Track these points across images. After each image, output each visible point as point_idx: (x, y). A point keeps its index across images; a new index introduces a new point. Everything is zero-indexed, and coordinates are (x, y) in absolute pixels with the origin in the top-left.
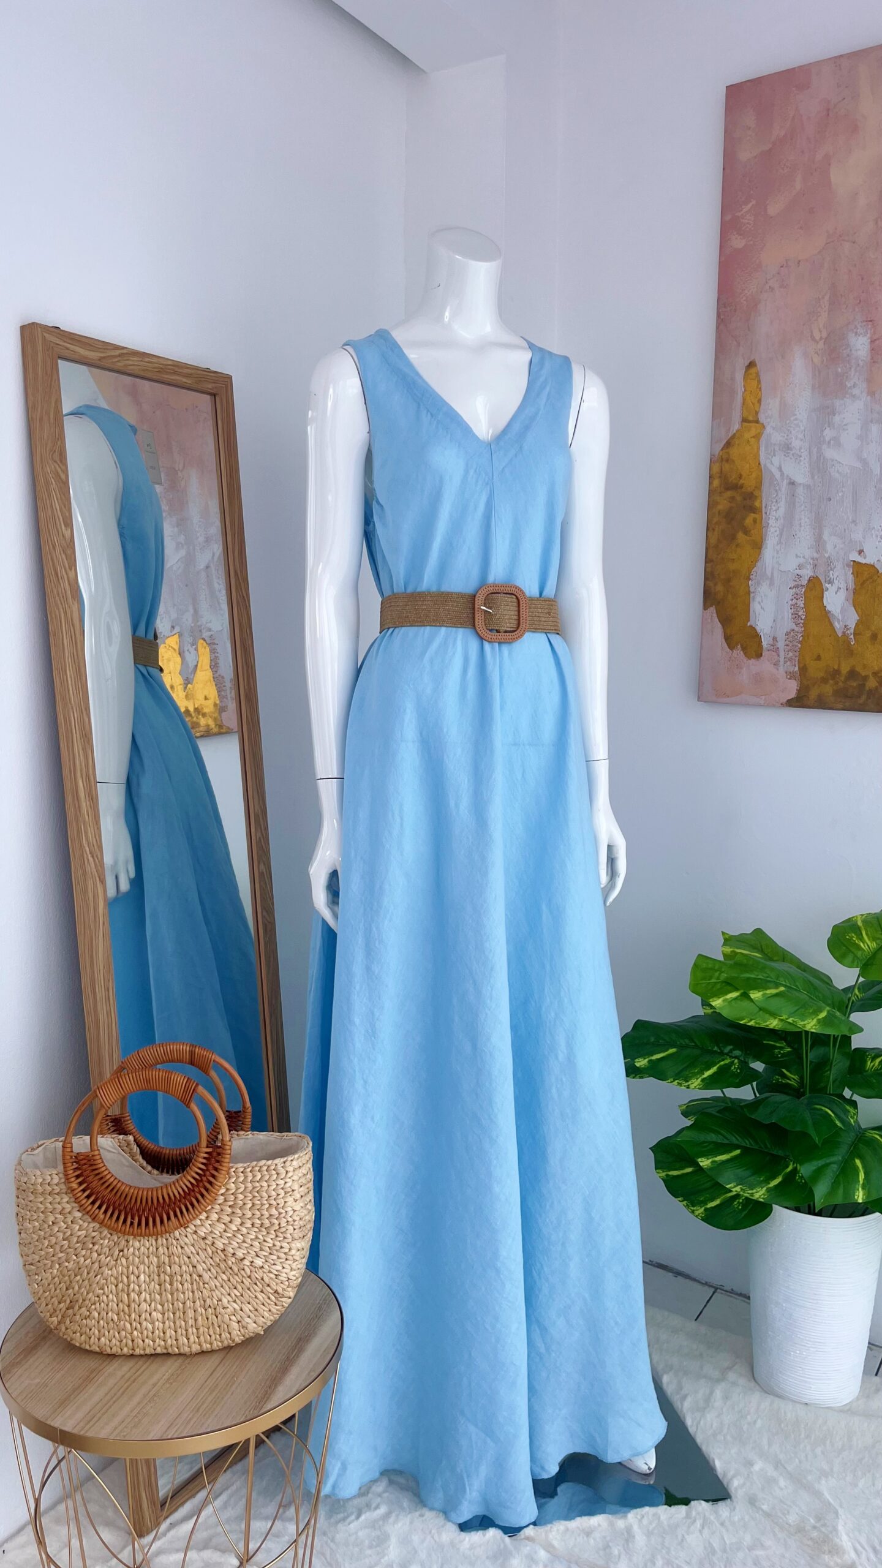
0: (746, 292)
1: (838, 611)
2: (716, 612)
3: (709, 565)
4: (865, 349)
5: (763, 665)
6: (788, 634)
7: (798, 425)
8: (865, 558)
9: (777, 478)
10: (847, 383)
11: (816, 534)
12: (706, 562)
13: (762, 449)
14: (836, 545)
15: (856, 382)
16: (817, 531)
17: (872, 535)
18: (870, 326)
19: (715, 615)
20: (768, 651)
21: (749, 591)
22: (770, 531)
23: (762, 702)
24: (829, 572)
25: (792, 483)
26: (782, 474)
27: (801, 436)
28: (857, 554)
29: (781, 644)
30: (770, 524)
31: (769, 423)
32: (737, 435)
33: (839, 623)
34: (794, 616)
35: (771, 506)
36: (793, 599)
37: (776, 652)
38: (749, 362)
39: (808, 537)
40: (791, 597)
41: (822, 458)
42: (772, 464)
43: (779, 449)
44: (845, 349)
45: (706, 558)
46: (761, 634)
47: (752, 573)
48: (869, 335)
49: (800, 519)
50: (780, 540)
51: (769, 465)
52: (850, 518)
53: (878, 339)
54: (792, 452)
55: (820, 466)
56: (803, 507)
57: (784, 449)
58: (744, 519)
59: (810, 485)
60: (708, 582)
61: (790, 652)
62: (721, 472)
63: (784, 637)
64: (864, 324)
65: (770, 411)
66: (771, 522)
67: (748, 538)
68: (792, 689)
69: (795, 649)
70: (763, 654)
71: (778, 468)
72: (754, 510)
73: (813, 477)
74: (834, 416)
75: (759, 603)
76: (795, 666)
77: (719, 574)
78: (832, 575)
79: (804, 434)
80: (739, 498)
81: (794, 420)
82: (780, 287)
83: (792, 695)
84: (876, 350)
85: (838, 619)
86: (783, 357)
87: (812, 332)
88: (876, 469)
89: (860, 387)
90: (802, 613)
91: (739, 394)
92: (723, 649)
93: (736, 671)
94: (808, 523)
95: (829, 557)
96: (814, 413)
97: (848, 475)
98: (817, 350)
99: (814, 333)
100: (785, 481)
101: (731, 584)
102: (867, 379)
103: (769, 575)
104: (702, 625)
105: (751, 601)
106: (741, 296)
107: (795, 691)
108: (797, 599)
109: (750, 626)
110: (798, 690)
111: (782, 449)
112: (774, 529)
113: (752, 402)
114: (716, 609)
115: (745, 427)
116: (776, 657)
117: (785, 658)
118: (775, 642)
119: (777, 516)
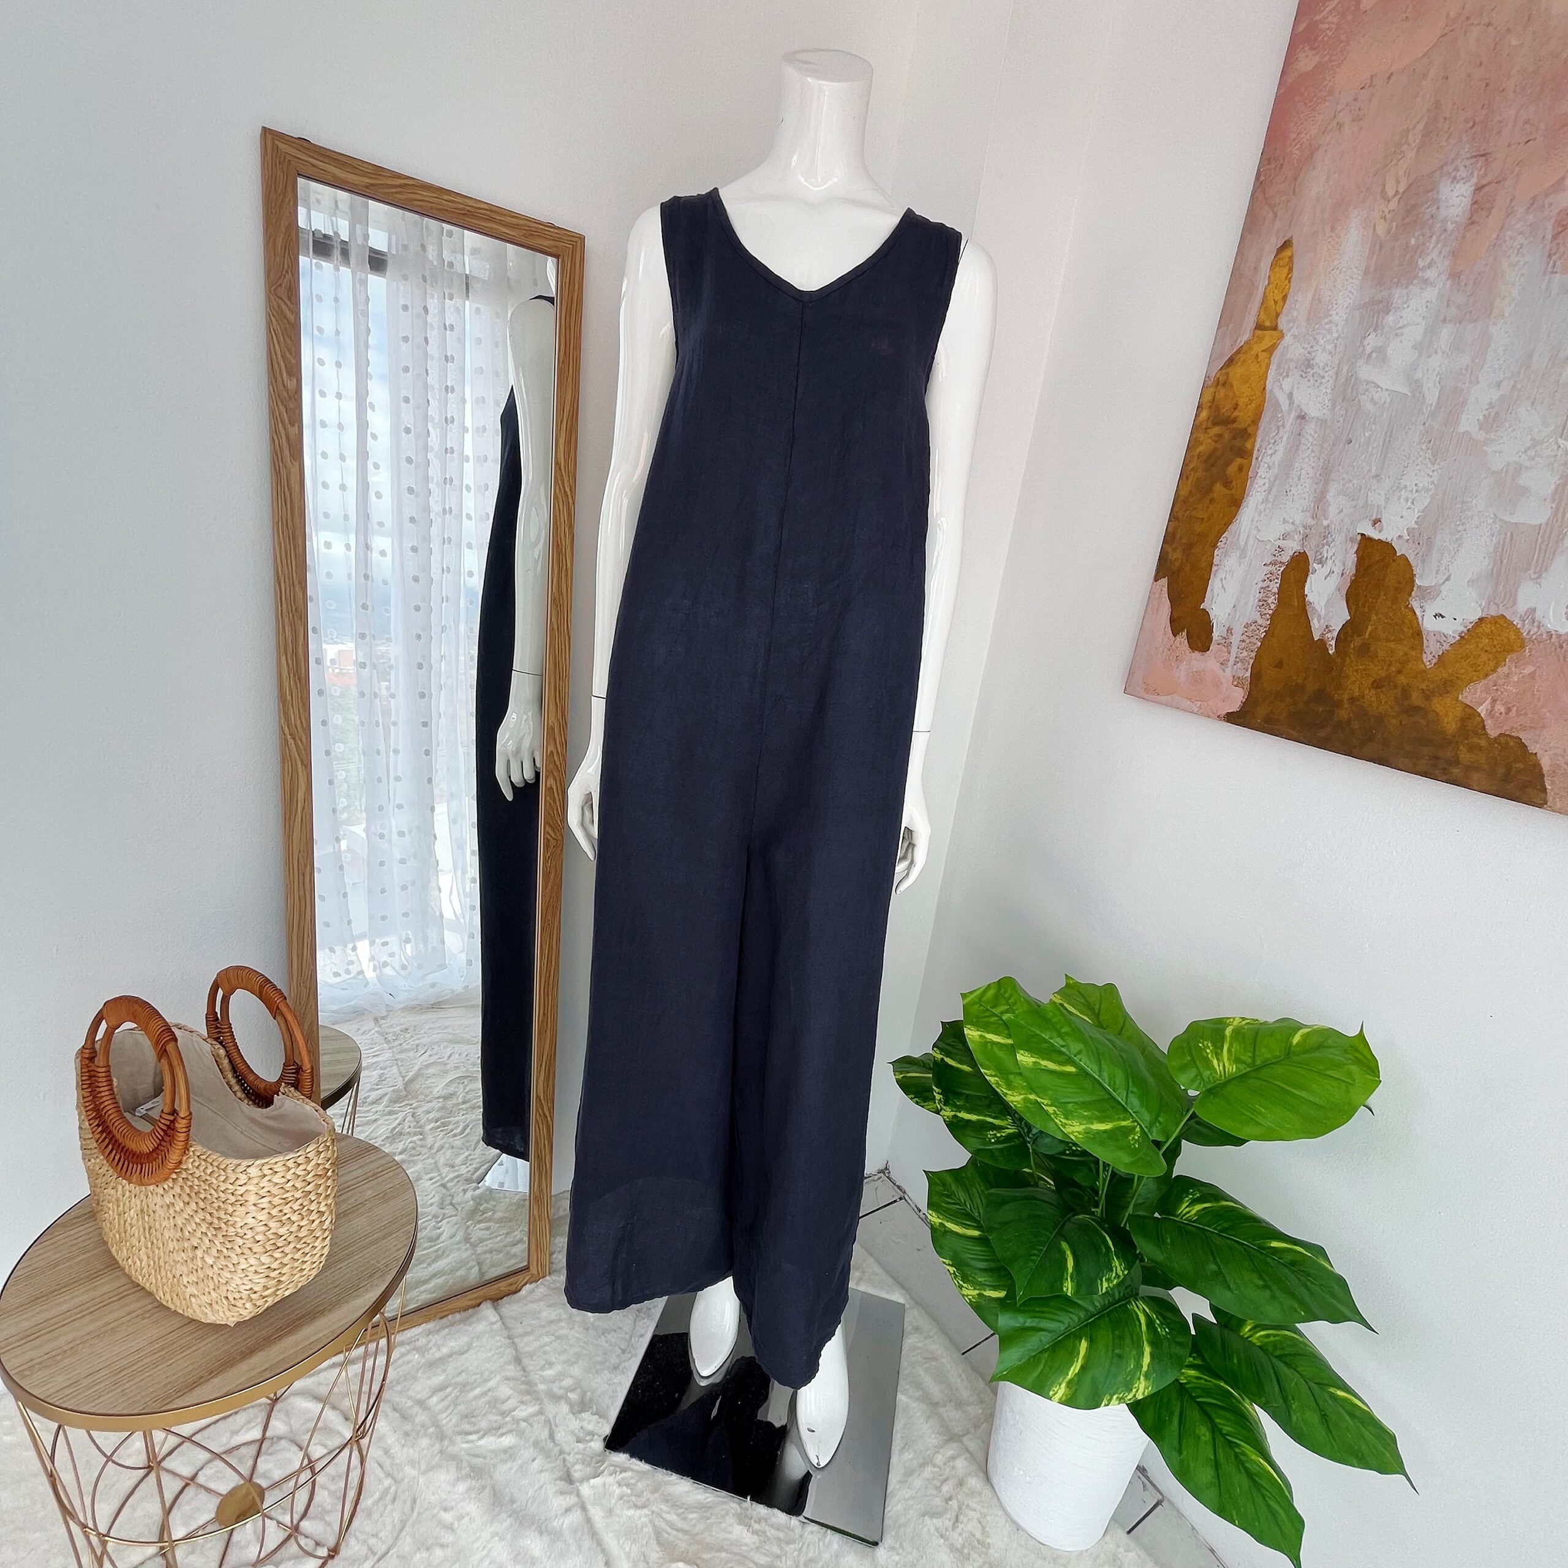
0: (1302, 136)
1: (1322, 604)
2: (1168, 586)
3: (1173, 523)
4: (1463, 204)
5: (1207, 662)
6: (1247, 626)
7: (1330, 331)
8: (1380, 532)
9: (1283, 409)
10: (1420, 260)
11: (1318, 491)
13: (1273, 367)
14: (1342, 511)
15: (1435, 259)
16: (1321, 486)
17: (1399, 498)
18: (1479, 165)
19: (1165, 589)
20: (1218, 644)
21: (1212, 563)
22: (1257, 483)
23: (1196, 708)
24: (1323, 545)
25: (1302, 417)
26: (1291, 403)
27: (1329, 347)
28: (1370, 523)
29: (1235, 639)
30: (1259, 475)
31: (1289, 330)
32: (1245, 347)
33: (1319, 621)
34: (1261, 603)
35: (1265, 450)
36: (1265, 580)
37: (1227, 647)
38: (1284, 241)
39: (1306, 495)
40: (1263, 577)
41: (1353, 379)
42: (1281, 388)
43: (1296, 368)
44: (1428, 208)
46: (1215, 622)
47: (1221, 539)
48: (1474, 180)
49: (1301, 469)
50: (1267, 496)
51: (1276, 391)
52: (1374, 470)
53: (1489, 184)
54: (1312, 371)
55: (1347, 391)
56: (1309, 451)
57: (1302, 367)
58: (1228, 463)
59: (1326, 421)
60: (1166, 546)
61: (1245, 651)
62: (1214, 400)
63: (1242, 630)
64: (1473, 160)
65: (1293, 314)
66: (1261, 471)
67: (1227, 491)
68: (1236, 699)
69: (1252, 648)
70: (1211, 648)
71: (1288, 394)
72: (1245, 454)
73: (1334, 406)
74: (1388, 314)
75: (1221, 579)
76: (1247, 670)
77: (1181, 538)
78: (1326, 552)
79: (1336, 344)
80: (1227, 436)
81: (1327, 323)
82: (1353, 121)
83: (1235, 707)
84: (1480, 204)
85: (1320, 615)
86: (1333, 229)
87: (1384, 186)
88: (1432, 395)
89: (1439, 265)
90: (1272, 600)
91: (1260, 289)
92: (1165, 634)
93: (1173, 664)
94: (1310, 475)
95: (1328, 526)
96: (1357, 312)
97: (1387, 405)
98: (1387, 213)
99: (1387, 187)
100: (1294, 412)
101: (1193, 551)
102: (1454, 252)
103: (1242, 543)
104: (1148, 600)
105: (1212, 576)
106: (1294, 144)
107: (1239, 703)
108: (1271, 581)
109: (1203, 609)
110: (1244, 703)
111: (1300, 366)
112: (1264, 481)
113: (1275, 300)
114: (1168, 582)
115: (1258, 336)
116: (1227, 654)
117: (1237, 657)
118: (1229, 634)
119: (1270, 465)
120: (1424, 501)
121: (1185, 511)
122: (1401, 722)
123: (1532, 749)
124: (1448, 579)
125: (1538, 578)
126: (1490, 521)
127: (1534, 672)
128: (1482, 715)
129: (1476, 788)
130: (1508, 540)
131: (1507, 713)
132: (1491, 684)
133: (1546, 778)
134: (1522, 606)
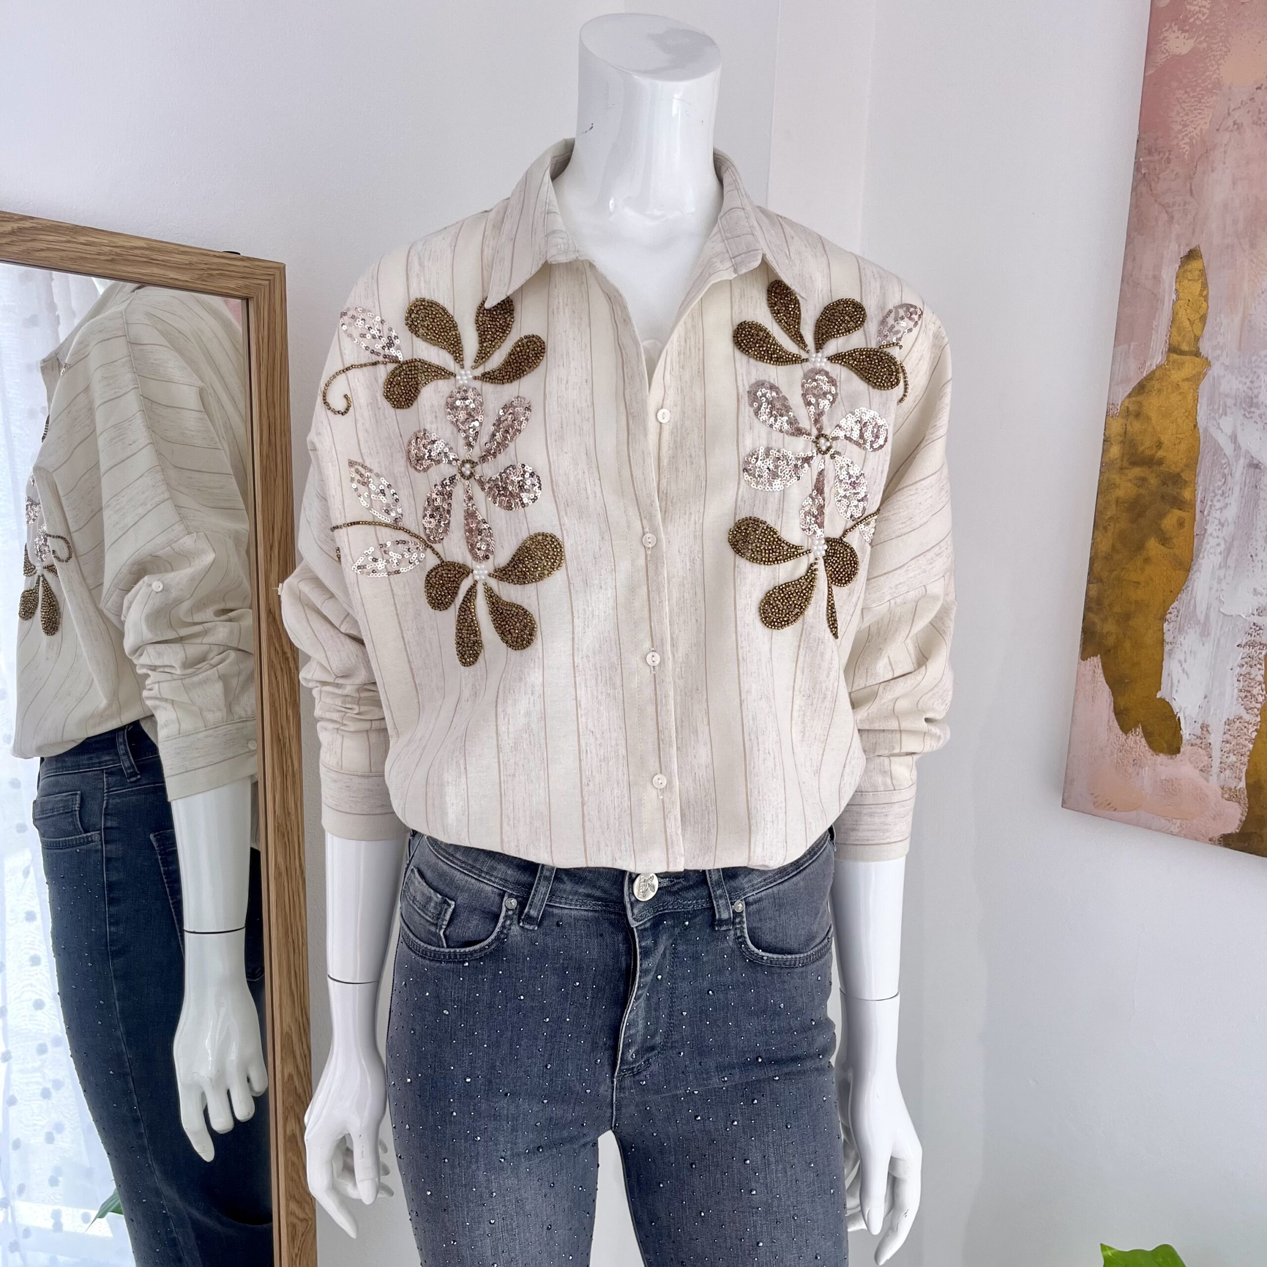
0: (1190, 129)
2: (1103, 666)
3: (1094, 587)
5: (1180, 768)
6: (1229, 722)
9: (1227, 454)
12: (1089, 582)
13: (1203, 401)
19: (1100, 671)
20: (1192, 745)
21: (1163, 640)
22: (1208, 543)
23: (1175, 828)
25: (1255, 466)
26: (1237, 448)
29: (1216, 738)
30: (1209, 532)
31: (1218, 358)
32: (1157, 373)
34: (1243, 694)
35: (1212, 501)
36: (1243, 665)
37: (1205, 749)
38: (1188, 250)
40: (1239, 661)
42: (1219, 428)
43: (1235, 405)
45: (1089, 574)
46: (1181, 716)
47: (1171, 610)
50: (1225, 559)
51: (1213, 430)
54: (1258, 412)
57: (1244, 406)
58: (1162, 515)
60: (1091, 615)
61: (1231, 755)
62: (1125, 433)
63: (1223, 727)
65: (1219, 340)
66: (1210, 529)
67: (1167, 551)
68: (1232, 816)
69: (1242, 751)
70: (1182, 750)
71: (1231, 437)
72: (1178, 503)
75: (1180, 662)
76: (1240, 780)
77: (1110, 605)
80: (1153, 481)
82: (1253, 123)
83: (1232, 828)
86: (1253, 245)
90: (1259, 691)
91: (1166, 303)
92: (1110, 729)
93: (1130, 770)
100: (1242, 460)
101: (1131, 623)
103: (1202, 618)
104: (1077, 684)
105: (1166, 656)
106: (1180, 137)
107: (1238, 822)
108: (1251, 666)
109: (1160, 698)
110: (1245, 821)
111: (1241, 403)
112: (1216, 541)
113: (1189, 319)
114: (1102, 662)
115: (1174, 362)
116: (1206, 758)
117: (1221, 763)
118: (1204, 732)
119: (1222, 521)
121: (1111, 571)
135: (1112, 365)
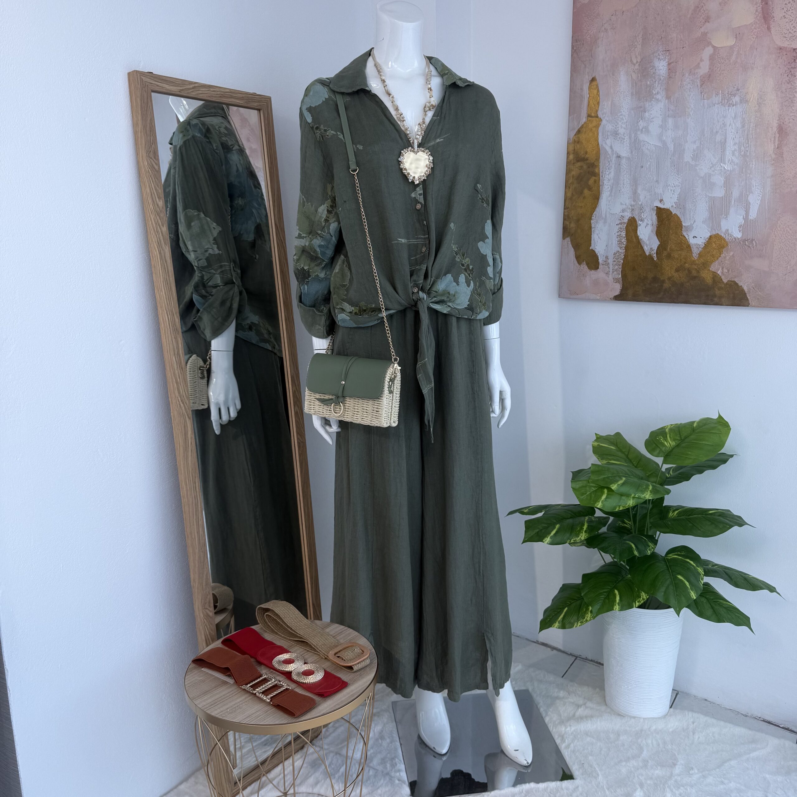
0: (590, 31)
1: (647, 239)
2: (571, 241)
3: (566, 210)
4: (665, 69)
5: (599, 274)
6: (615, 254)
7: (622, 119)
8: (664, 205)
9: (609, 153)
10: (653, 91)
11: (633, 189)
12: (564, 209)
13: (600, 134)
14: (646, 197)
15: (659, 91)
16: (634, 187)
17: (668, 189)
18: (667, 54)
19: (570, 243)
20: (603, 265)
21: (591, 227)
22: (605, 188)
23: (598, 298)
24: (641, 214)
25: (619, 157)
26: (613, 151)
27: (624, 126)
28: (658, 202)
29: (610, 261)
30: (605, 184)
31: (604, 117)
32: (584, 125)
33: (647, 246)
34: (619, 243)
35: (605, 172)
37: (607, 265)
38: (592, 78)
39: (628, 191)
40: (617, 231)
41: (637, 139)
42: (606, 144)
43: (611, 135)
44: (652, 69)
45: (564, 206)
46: (598, 254)
47: (593, 215)
48: (667, 60)
49: (624, 180)
50: (611, 193)
51: (604, 145)
52: (655, 179)
53: (673, 62)
54: (618, 137)
55: (636, 145)
56: (625, 172)
57: (614, 135)
58: (589, 180)
59: (630, 158)
60: (565, 222)
61: (616, 266)
62: (574, 150)
63: (613, 256)
64: (664, 52)
65: (604, 111)
66: (605, 182)
67: (591, 193)
68: (617, 289)
69: (619, 264)
70: (599, 267)
71: (610, 147)
72: (595, 174)
73: (632, 152)
74: (645, 112)
75: (597, 234)
76: (619, 274)
77: (572, 217)
78: (643, 216)
79: (626, 125)
80: (585, 167)
81: (620, 116)
82: (611, 29)
83: (617, 293)
84: (671, 70)
85: (647, 244)
86: (613, 75)
87: (631, 58)
88: (671, 147)
89: (661, 93)
90: (624, 240)
91: (586, 98)
92: (574, 264)
93: (582, 278)
94: (628, 183)
95: (641, 204)
96: (632, 112)
97: (654, 151)
98: (635, 70)
99: (632, 59)
100: (614, 155)
101: (580, 223)
102: (666, 89)
103: (604, 216)
104: (562, 249)
105: (592, 233)
106: (587, 35)
107: (619, 290)
108: (621, 232)
109: (591, 249)
110: (621, 290)
111: (613, 134)
112: (607, 186)
113: (594, 104)
114: (570, 239)
115: (590, 120)
116: (608, 269)
117: (613, 269)
118: (607, 259)
119: (609, 178)
120: (678, 191)
121: (572, 203)
122: (690, 284)
123: (740, 284)
124: (695, 222)
125: (726, 217)
126: (704, 197)
127: (733, 255)
128: (720, 275)
129: (725, 304)
130: (712, 203)
131: (728, 272)
132: (720, 261)
133: (747, 295)
134: (724, 230)
135: (569, 124)
